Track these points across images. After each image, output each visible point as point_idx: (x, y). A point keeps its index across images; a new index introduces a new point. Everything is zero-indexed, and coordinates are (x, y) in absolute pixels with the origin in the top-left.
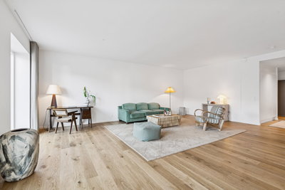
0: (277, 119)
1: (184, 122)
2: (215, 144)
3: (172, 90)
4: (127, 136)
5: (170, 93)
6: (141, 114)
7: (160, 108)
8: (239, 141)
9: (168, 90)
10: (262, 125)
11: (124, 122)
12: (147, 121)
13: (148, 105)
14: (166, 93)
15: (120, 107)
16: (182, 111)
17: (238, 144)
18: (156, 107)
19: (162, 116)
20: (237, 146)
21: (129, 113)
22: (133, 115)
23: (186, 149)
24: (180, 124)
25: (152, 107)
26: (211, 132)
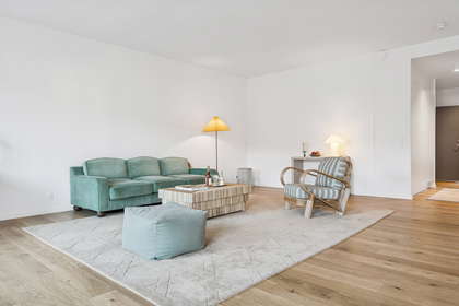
0: (434, 185)
1: (255, 202)
2: (342, 247)
3: (220, 123)
4: (102, 250)
5: (216, 131)
6: (142, 186)
7: (191, 171)
8: (389, 235)
9: (212, 123)
10: (416, 197)
11: (91, 213)
12: (160, 203)
13: (160, 163)
14: (206, 132)
15: (77, 171)
16: (245, 176)
17: (392, 241)
18: (180, 167)
19: (202, 189)
20: (392, 246)
21: (106, 184)
22: (119, 190)
23: (281, 268)
24: (247, 208)
25: (171, 168)
26: (324, 219)
